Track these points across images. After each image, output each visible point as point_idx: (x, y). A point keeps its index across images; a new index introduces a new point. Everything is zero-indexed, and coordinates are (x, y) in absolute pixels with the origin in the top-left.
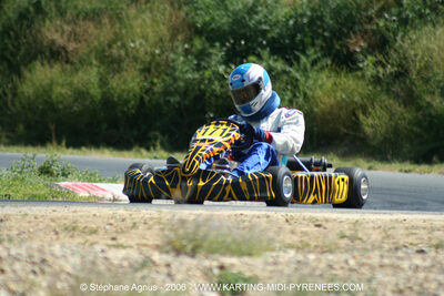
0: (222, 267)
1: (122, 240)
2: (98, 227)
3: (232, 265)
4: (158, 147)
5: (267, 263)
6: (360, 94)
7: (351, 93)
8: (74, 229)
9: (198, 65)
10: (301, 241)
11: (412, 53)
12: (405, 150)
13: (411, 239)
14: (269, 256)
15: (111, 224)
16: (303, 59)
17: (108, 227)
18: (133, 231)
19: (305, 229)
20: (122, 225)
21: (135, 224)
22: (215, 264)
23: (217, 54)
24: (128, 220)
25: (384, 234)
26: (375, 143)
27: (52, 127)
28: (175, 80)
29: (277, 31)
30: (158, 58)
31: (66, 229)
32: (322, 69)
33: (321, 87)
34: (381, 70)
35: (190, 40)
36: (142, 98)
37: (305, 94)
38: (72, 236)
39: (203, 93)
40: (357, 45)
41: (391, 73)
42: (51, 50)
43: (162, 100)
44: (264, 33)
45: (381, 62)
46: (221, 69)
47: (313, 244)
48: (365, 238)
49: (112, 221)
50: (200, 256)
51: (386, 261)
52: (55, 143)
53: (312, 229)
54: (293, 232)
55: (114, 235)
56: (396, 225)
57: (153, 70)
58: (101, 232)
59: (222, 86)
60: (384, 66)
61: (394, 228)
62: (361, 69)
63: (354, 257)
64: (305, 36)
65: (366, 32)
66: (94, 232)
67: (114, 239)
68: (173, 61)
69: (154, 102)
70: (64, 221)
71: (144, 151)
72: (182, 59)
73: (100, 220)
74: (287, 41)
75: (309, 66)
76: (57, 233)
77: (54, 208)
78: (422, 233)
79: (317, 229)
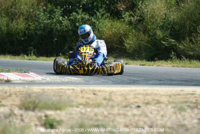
0: (46, 116)
1: (4, 102)
3: (51, 115)
4: (32, 54)
5: (67, 114)
6: (123, 29)
7: (119, 29)
9: (50, 16)
10: (86, 102)
11: (146, 10)
12: (143, 55)
13: (136, 100)
14: (69, 110)
16: (98, 14)
18: (9, 98)
19: (88, 96)
20: (5, 95)
21: (11, 94)
22: (43, 114)
23: (58, 11)
24: (8, 93)
25: (124, 98)
26: (130, 51)
28: (39, 23)
30: (32, 13)
32: (106, 18)
33: (105, 26)
34: (132, 18)
35: (46, 5)
36: (25, 32)
37: (99, 30)
39: (52, 29)
40: (121, 7)
41: (137, 20)
43: (33, 33)
44: (80, 2)
45: (132, 14)
46: (61, 18)
47: (91, 103)
48: (115, 100)
50: (36, 111)
51: (121, 112)
53: (92, 96)
54: (83, 98)
56: (131, 93)
57: (29, 19)
59: (61, 26)
60: (133, 17)
61: (129, 95)
62: (123, 18)
63: (107, 111)
64: (98, 3)
65: (125, 1)
68: (38, 15)
69: (30, 34)
71: (26, 56)
72: (42, 14)
74: (90, 6)
75: (100, 17)
78: (141, 97)
79: (94, 96)
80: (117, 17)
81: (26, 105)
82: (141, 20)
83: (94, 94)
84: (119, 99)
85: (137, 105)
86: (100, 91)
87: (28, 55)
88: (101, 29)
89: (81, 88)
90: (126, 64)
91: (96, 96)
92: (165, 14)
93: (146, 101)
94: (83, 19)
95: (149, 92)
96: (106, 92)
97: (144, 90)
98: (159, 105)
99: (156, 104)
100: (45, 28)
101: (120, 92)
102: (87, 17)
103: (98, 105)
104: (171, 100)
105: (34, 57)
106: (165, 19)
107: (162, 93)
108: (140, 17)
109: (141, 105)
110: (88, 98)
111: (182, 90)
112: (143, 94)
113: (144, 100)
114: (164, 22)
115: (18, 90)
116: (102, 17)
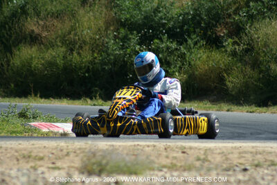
0: (117, 183)
1: (59, 164)
2: (44, 156)
4: (98, 97)
6: (224, 62)
7: (218, 62)
8: (29, 157)
9: (123, 45)
10: (172, 163)
11: (256, 36)
12: (252, 98)
13: (242, 161)
14: (149, 174)
15: (53, 154)
16: (190, 41)
17: (51, 155)
18: (66, 158)
19: (175, 155)
20: (60, 154)
21: (68, 153)
23: (134, 38)
24: (65, 151)
25: (224, 158)
26: (234, 93)
27: (32, 86)
28: (108, 55)
29: (172, 23)
30: (98, 41)
31: (24, 157)
32: (200, 47)
33: (199, 58)
34: (237, 47)
35: (117, 30)
36: (88, 67)
37: (190, 63)
38: (27, 162)
39: (126, 63)
40: (222, 31)
41: (243, 49)
42: (31, 36)
43: (100, 68)
44: (164, 25)
45: (236, 42)
46: (138, 47)
47: (179, 165)
48: (212, 160)
49: (54, 151)
52: (33, 95)
53: (180, 155)
54: (167, 157)
55: (54, 161)
56: (234, 151)
58: (46, 159)
60: (239, 45)
61: (232, 153)
62: (224, 47)
63: (201, 175)
64: (190, 27)
65: (227, 23)
66: (41, 159)
67: (53, 163)
68: (107, 43)
69: (95, 69)
70: (23, 152)
71: (89, 100)
72: (112, 41)
73: (47, 150)
74: (178, 30)
75: (192, 46)
76: (18, 160)
77: (20, 142)
78: (249, 156)
79: (183, 154)
80: (216, 45)
81: (89, 168)
82: (249, 50)
83: (184, 152)
84: (218, 159)
85: (243, 167)
86: (191, 148)
87: (91, 99)
88: (192, 63)
89: (165, 144)
90: (228, 111)
91: (185, 155)
93: (256, 162)
94: (168, 48)
95: (260, 149)
96: (200, 149)
97: (253, 147)
98: (273, 167)
99: (269, 166)
100: (116, 61)
101: (220, 149)
102: (174, 46)
103: (188, 168)
105: (100, 101)
108: (247, 45)
109: (248, 167)
110: (175, 158)
112: (251, 153)
113: (253, 160)
115: (78, 147)
116: (195, 45)
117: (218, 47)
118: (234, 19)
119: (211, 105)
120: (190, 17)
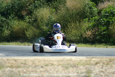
80: (22, 19)
82: (36, 20)
83: (16, 61)
86: (18, 59)
90: (28, 45)
91: (16, 62)
92: (49, 17)
93: (46, 64)
94: (2, 20)
95: (46, 59)
96: (21, 60)
97: (43, 59)
98: (53, 66)
99: (51, 65)
101: (30, 59)
103: (19, 67)
104: (59, 63)
106: (49, 20)
107: (53, 60)
108: (35, 18)
109: (43, 66)
110: (12, 63)
111: (64, 58)
112: (43, 61)
113: (44, 64)
114: (49, 21)
116: (12, 19)
117: (23, 20)
118: (29, 8)
119: (20, 44)
120: (10, 7)
